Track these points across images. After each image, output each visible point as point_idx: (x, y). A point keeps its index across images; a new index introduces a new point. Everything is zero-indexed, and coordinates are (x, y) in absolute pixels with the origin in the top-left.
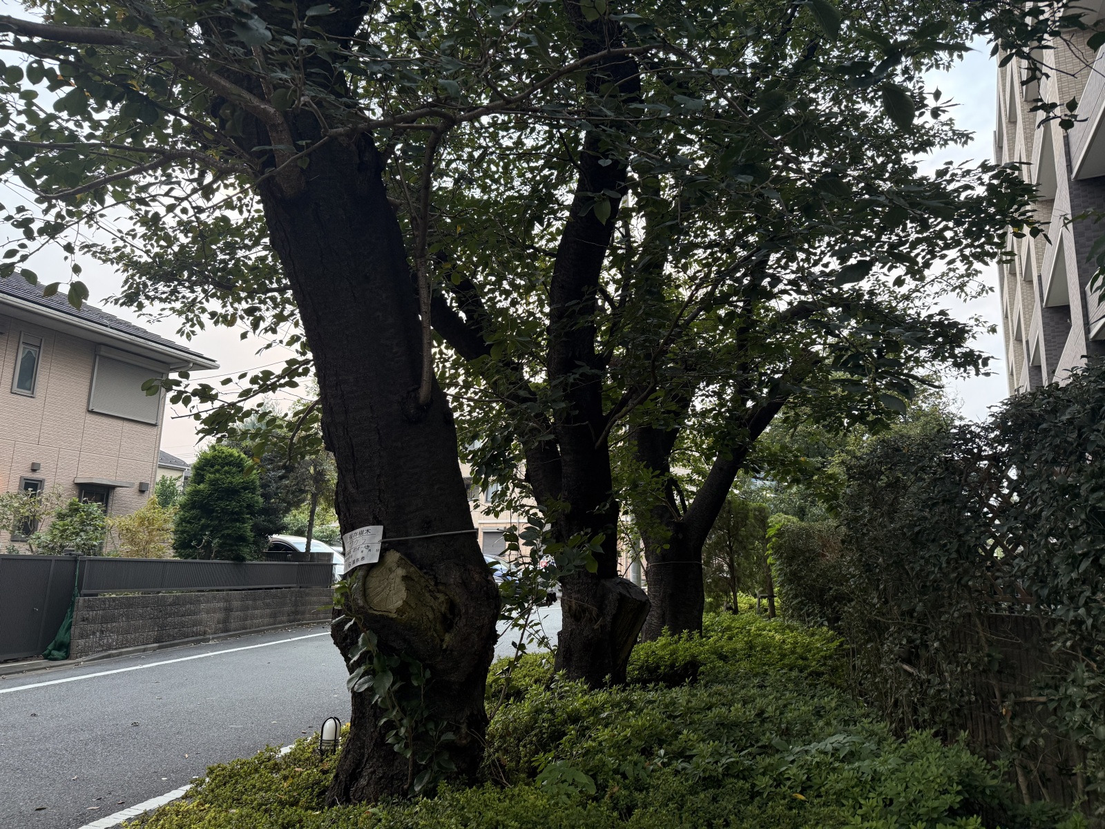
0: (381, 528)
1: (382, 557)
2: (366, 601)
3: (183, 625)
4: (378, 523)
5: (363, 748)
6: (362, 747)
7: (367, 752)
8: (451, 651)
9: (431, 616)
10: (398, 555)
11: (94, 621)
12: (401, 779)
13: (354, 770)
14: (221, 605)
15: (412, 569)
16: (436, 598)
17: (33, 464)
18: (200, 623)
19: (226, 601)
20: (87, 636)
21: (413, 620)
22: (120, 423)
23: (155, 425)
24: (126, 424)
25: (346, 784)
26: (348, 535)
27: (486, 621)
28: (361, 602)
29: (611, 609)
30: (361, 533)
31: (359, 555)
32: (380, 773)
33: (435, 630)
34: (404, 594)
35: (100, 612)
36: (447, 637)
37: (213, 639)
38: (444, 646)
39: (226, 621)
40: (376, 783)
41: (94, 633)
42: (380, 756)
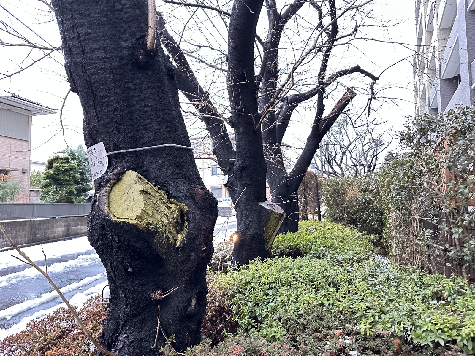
2: (110, 211)
3: (46, 234)
5: (119, 319)
7: (122, 321)
8: (183, 248)
10: (136, 174)
13: (113, 334)
14: (65, 224)
15: (148, 185)
16: (169, 208)
18: (55, 233)
19: (67, 222)
22: (9, 140)
23: (27, 141)
24: (12, 141)
28: (106, 212)
29: (265, 218)
32: (131, 338)
33: (169, 232)
34: (142, 204)
36: (179, 237)
39: (67, 231)
42: (131, 326)
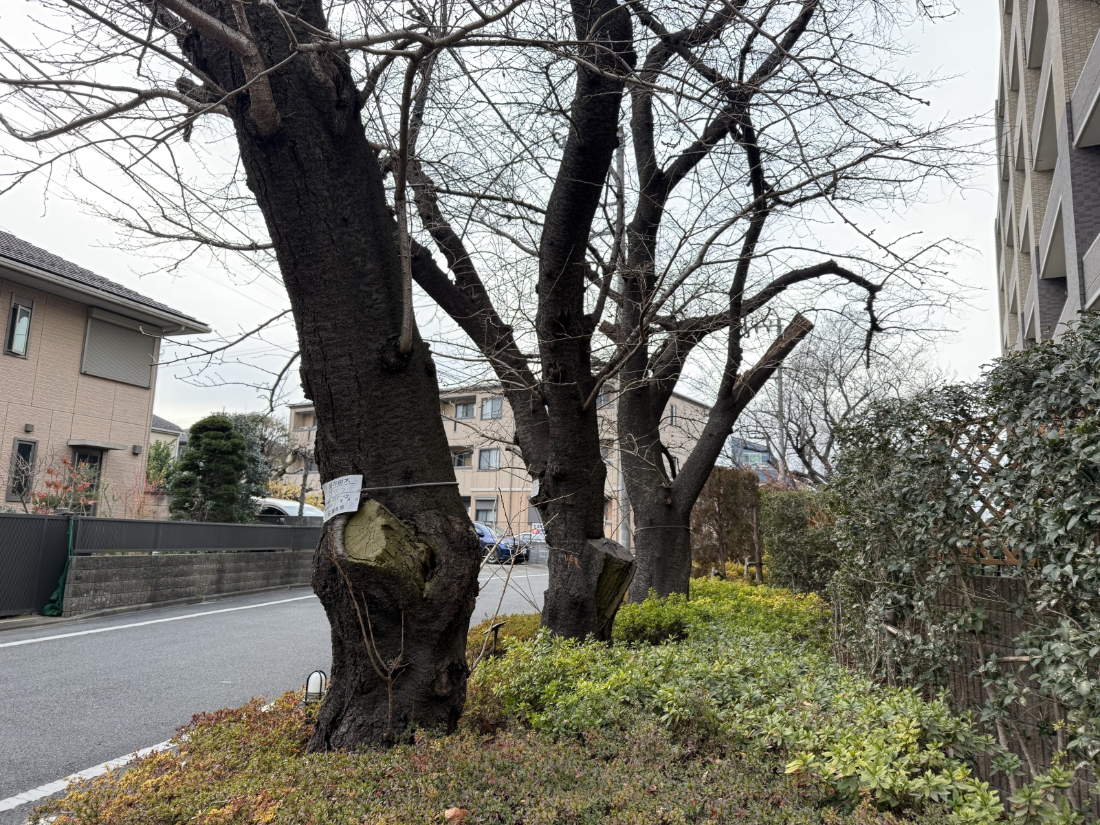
0: (360, 478)
1: (361, 505)
2: (345, 549)
3: (176, 585)
4: (358, 472)
5: (344, 697)
6: (342, 696)
7: (347, 699)
8: (432, 599)
9: (411, 565)
10: (378, 504)
11: (87, 580)
12: (381, 727)
13: (334, 719)
14: (214, 566)
15: (392, 519)
16: (416, 548)
17: (27, 425)
18: (193, 584)
19: (219, 562)
20: (81, 595)
21: (392, 568)
22: (113, 385)
23: (148, 388)
24: (120, 388)
25: (327, 733)
26: (327, 484)
27: (467, 571)
28: (340, 550)
29: (597, 569)
30: (340, 483)
31: (339, 504)
32: (360, 721)
33: (415, 579)
34: (383, 542)
35: (94, 571)
36: (428, 586)
37: (206, 599)
38: (425, 595)
39: (219, 582)
40: (356, 731)
41: (88, 592)
42: (359, 705)
